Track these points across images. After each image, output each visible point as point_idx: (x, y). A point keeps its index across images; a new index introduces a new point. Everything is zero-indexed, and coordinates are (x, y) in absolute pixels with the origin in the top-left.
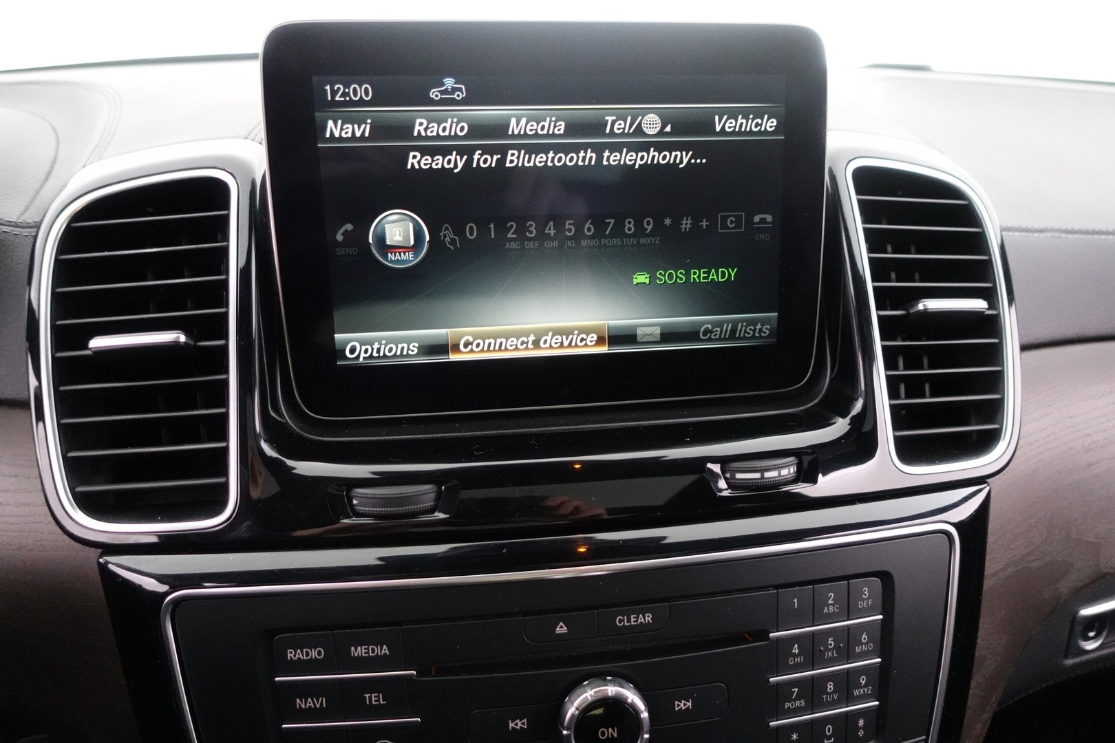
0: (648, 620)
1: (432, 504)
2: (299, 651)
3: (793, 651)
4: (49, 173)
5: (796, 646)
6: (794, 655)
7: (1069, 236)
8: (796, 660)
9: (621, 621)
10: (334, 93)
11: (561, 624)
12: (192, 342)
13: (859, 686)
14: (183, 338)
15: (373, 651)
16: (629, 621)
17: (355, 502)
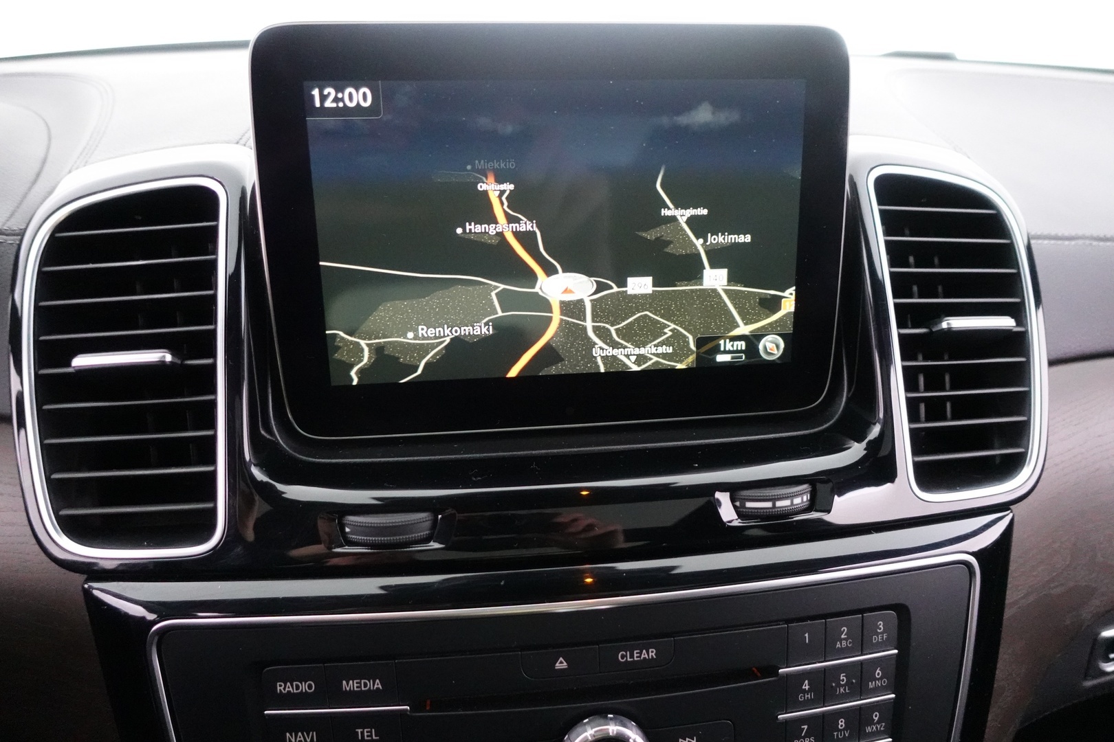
0: (652, 656)
1: (427, 532)
2: (288, 684)
3: (804, 687)
5: (807, 682)
6: (804, 692)
8: (806, 696)
9: (623, 657)
11: (561, 659)
12: (178, 362)
13: (871, 722)
14: (168, 358)
15: (365, 685)
16: (632, 656)
17: (347, 530)
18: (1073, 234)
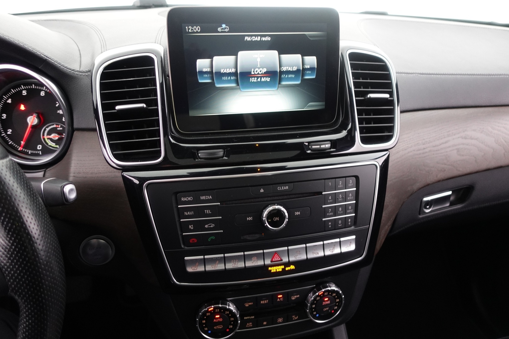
0: (287, 188)
1: (223, 155)
2: (185, 198)
5: (330, 196)
6: (330, 199)
7: (421, 75)
8: (330, 201)
9: (279, 188)
10: (189, 29)
11: (262, 189)
12: (147, 107)
13: (349, 209)
14: (145, 106)
15: (207, 197)
16: (281, 188)
17: (199, 155)
18: (412, 72)
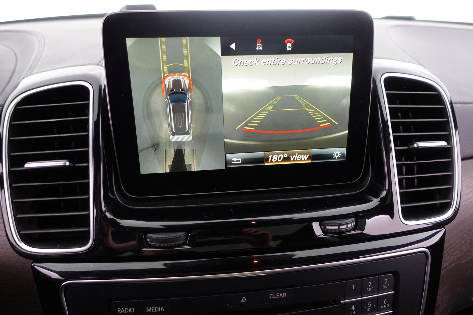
0: (284, 296)
1: (184, 241)
2: (123, 309)
3: (352, 309)
4: (11, 78)
5: (353, 306)
6: (352, 310)
8: (353, 313)
9: (272, 296)
11: (244, 297)
12: (72, 165)
14: (68, 164)
15: (157, 309)
16: (275, 296)
17: (148, 240)
